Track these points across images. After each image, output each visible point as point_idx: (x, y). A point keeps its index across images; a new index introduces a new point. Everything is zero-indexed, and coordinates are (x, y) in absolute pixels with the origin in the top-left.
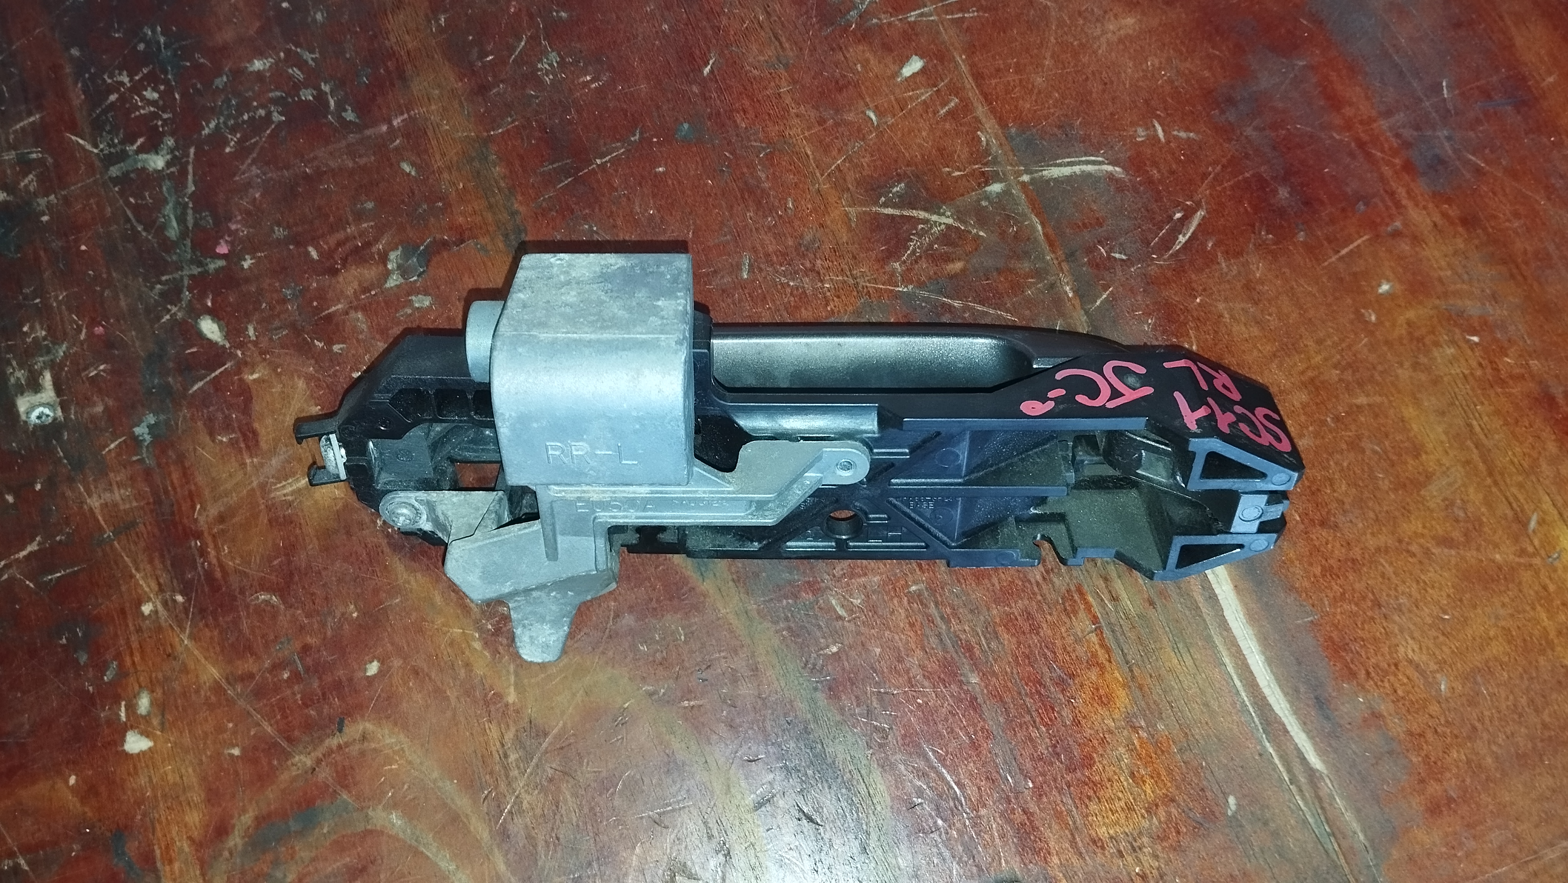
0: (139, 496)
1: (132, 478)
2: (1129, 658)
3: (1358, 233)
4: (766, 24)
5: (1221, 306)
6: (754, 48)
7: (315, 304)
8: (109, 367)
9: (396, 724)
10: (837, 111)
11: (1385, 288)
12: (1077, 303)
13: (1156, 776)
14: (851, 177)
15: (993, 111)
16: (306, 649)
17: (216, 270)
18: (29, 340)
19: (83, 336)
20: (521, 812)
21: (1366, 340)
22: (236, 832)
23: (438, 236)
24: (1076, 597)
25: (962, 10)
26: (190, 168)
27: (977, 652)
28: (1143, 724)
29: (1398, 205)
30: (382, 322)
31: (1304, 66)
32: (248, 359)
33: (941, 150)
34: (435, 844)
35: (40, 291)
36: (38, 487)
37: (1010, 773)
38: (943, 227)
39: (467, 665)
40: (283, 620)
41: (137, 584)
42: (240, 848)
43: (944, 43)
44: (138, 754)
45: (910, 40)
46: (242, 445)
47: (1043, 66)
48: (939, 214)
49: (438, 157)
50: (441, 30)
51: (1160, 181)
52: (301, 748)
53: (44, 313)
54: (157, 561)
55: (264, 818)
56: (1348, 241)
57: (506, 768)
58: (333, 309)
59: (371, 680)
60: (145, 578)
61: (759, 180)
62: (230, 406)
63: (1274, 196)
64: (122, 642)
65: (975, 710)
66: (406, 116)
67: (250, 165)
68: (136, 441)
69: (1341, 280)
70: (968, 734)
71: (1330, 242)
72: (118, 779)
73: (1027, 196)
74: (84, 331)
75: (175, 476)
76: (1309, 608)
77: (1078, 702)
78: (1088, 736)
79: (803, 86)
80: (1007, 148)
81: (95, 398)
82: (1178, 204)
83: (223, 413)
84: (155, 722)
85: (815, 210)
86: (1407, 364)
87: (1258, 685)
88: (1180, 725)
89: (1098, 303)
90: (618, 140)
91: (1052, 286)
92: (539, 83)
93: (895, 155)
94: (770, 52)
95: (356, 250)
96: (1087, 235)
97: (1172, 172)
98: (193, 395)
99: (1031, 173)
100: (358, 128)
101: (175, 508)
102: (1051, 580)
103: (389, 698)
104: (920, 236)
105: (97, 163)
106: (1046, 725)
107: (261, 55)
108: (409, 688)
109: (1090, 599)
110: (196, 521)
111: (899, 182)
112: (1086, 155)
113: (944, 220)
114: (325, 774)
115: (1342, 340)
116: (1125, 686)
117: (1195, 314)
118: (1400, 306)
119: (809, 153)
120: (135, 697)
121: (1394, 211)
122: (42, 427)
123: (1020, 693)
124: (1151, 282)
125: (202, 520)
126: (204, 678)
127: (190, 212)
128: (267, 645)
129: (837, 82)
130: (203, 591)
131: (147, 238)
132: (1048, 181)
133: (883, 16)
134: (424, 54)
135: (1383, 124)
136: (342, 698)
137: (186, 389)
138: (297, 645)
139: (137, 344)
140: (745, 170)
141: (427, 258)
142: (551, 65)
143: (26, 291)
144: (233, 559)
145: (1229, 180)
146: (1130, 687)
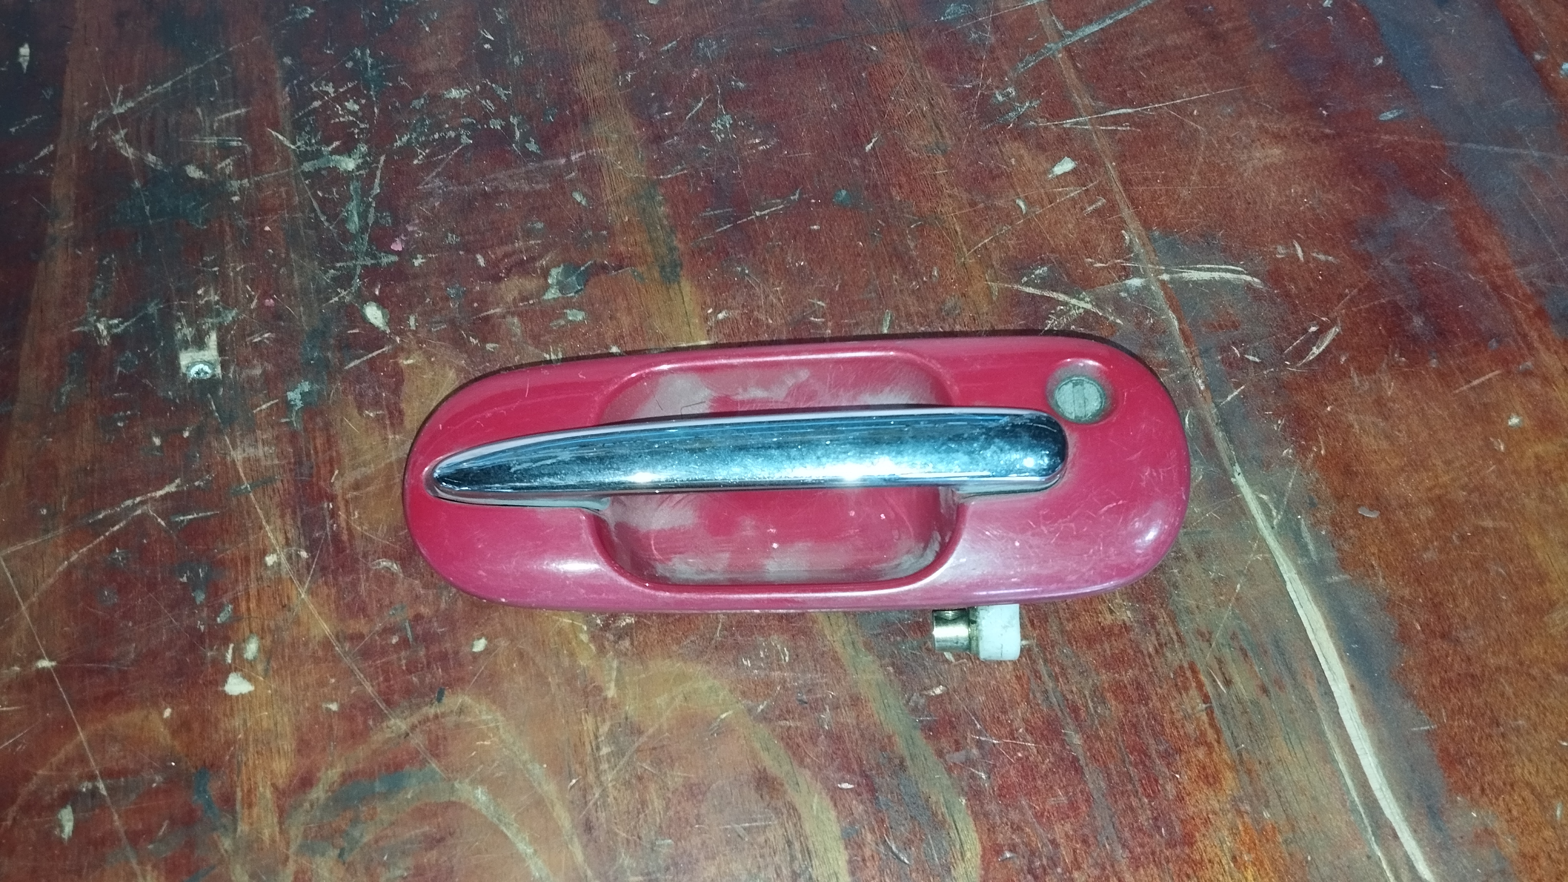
0: (281, 455)
1: (277, 438)
2: (1239, 741)
3: (1490, 366)
4: (929, 115)
5: (1351, 417)
6: (916, 133)
7: (476, 305)
8: (273, 336)
9: (494, 702)
10: (988, 197)
11: (1514, 421)
12: (1208, 395)
13: (1258, 863)
14: (996, 256)
15: (1138, 214)
16: (418, 617)
17: (388, 264)
18: (202, 302)
19: (253, 306)
20: (605, 805)
21: (1494, 467)
22: (321, 786)
23: (599, 260)
24: (1189, 674)
25: (1115, 124)
26: (378, 173)
27: (1083, 715)
28: (1248, 808)
29: (1530, 347)
30: (536, 329)
31: (1442, 212)
32: (406, 346)
33: (1085, 242)
34: (516, 825)
35: (220, 261)
36: (186, 434)
37: (1107, 838)
38: (1081, 311)
39: (572, 654)
40: (401, 588)
41: (266, 536)
42: (322, 801)
43: (1096, 150)
44: (237, 697)
45: (1064, 143)
46: (388, 422)
47: (1189, 181)
48: (1079, 299)
49: (608, 191)
50: (627, 85)
51: (1298, 297)
52: (398, 711)
53: (221, 281)
54: (288, 517)
55: (350, 775)
56: (1480, 373)
57: (597, 760)
58: (492, 311)
59: (476, 657)
60: (274, 531)
61: (908, 248)
62: (382, 385)
63: (1409, 323)
64: (241, 587)
65: (1076, 770)
66: (584, 153)
67: (435, 177)
68: (288, 406)
69: (1472, 409)
70: (1067, 793)
71: (1462, 372)
72: (213, 720)
73: (1166, 293)
74: (255, 301)
75: (319, 442)
76: (1425, 717)
77: (1183, 778)
78: (1191, 814)
79: (958, 171)
80: (1150, 248)
81: (255, 362)
82: (1314, 318)
83: (374, 390)
84: (260, 667)
85: (958, 280)
86: (1534, 495)
87: (1370, 787)
88: (1287, 816)
89: (1229, 398)
90: (778, 198)
91: (1185, 377)
92: (710, 139)
93: (1040, 241)
94: (930, 139)
95: (521, 263)
96: (1222, 336)
97: (1310, 290)
98: (348, 371)
99: (1171, 273)
100: (539, 158)
101: (315, 470)
102: (1164, 655)
103: (491, 675)
104: (1058, 317)
105: (292, 157)
106: (1148, 796)
107: (459, 85)
108: (513, 670)
109: (1203, 678)
110: (332, 485)
111: (1042, 266)
112: (1225, 264)
113: (1083, 304)
114: (418, 741)
115: (1471, 464)
116: (1233, 768)
117: (1325, 421)
118: (1528, 440)
119: (958, 229)
120: (244, 641)
121: (1526, 351)
122: (201, 382)
123: (1124, 761)
124: (1282, 386)
125: (338, 485)
126: (314, 632)
127: (372, 210)
128: (381, 608)
129: (991, 172)
130: (328, 551)
131: (328, 229)
132: (1187, 283)
133: (1040, 120)
134: (608, 102)
135: (1518, 272)
136: (445, 670)
137: (342, 364)
138: (411, 613)
139: (304, 318)
140: (895, 237)
141: (586, 278)
142: (724, 126)
143: (207, 259)
144: (361, 524)
145: (1365, 303)
146: (1238, 771)
